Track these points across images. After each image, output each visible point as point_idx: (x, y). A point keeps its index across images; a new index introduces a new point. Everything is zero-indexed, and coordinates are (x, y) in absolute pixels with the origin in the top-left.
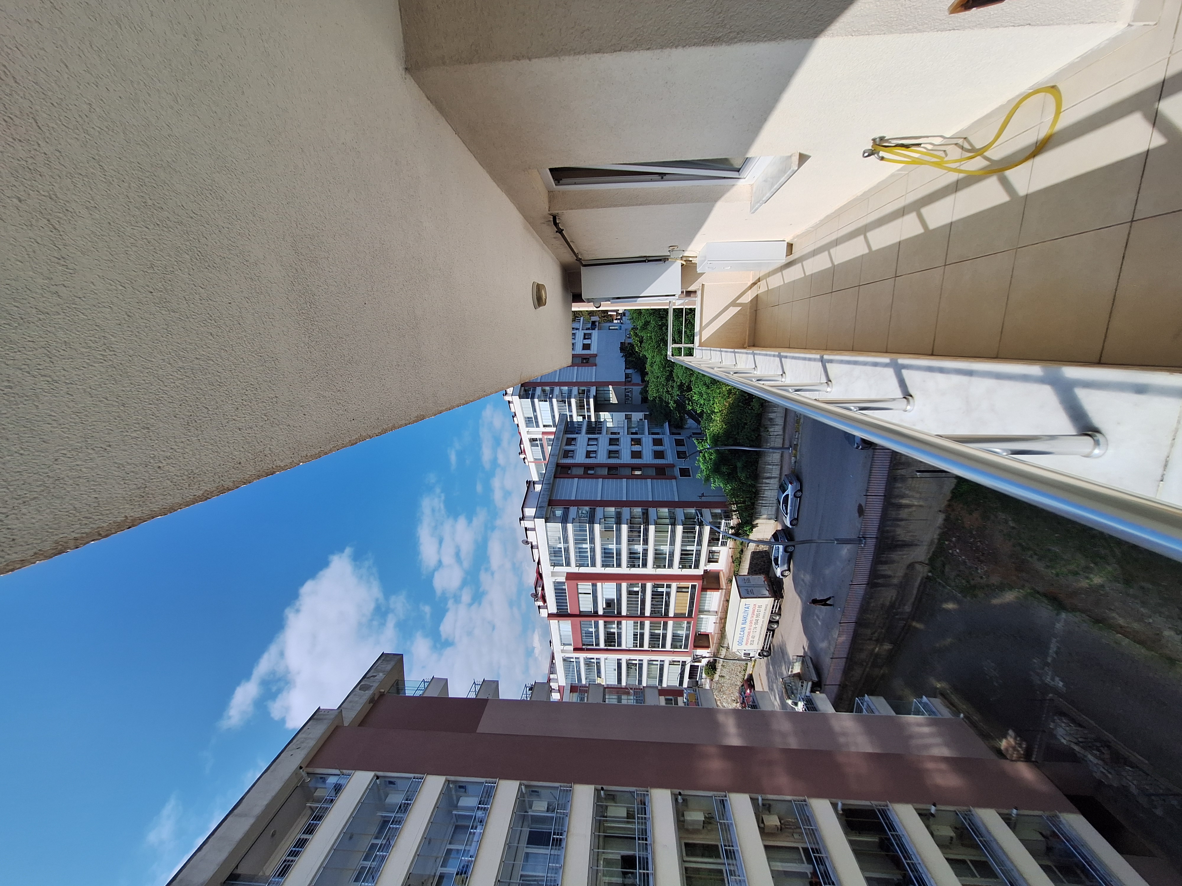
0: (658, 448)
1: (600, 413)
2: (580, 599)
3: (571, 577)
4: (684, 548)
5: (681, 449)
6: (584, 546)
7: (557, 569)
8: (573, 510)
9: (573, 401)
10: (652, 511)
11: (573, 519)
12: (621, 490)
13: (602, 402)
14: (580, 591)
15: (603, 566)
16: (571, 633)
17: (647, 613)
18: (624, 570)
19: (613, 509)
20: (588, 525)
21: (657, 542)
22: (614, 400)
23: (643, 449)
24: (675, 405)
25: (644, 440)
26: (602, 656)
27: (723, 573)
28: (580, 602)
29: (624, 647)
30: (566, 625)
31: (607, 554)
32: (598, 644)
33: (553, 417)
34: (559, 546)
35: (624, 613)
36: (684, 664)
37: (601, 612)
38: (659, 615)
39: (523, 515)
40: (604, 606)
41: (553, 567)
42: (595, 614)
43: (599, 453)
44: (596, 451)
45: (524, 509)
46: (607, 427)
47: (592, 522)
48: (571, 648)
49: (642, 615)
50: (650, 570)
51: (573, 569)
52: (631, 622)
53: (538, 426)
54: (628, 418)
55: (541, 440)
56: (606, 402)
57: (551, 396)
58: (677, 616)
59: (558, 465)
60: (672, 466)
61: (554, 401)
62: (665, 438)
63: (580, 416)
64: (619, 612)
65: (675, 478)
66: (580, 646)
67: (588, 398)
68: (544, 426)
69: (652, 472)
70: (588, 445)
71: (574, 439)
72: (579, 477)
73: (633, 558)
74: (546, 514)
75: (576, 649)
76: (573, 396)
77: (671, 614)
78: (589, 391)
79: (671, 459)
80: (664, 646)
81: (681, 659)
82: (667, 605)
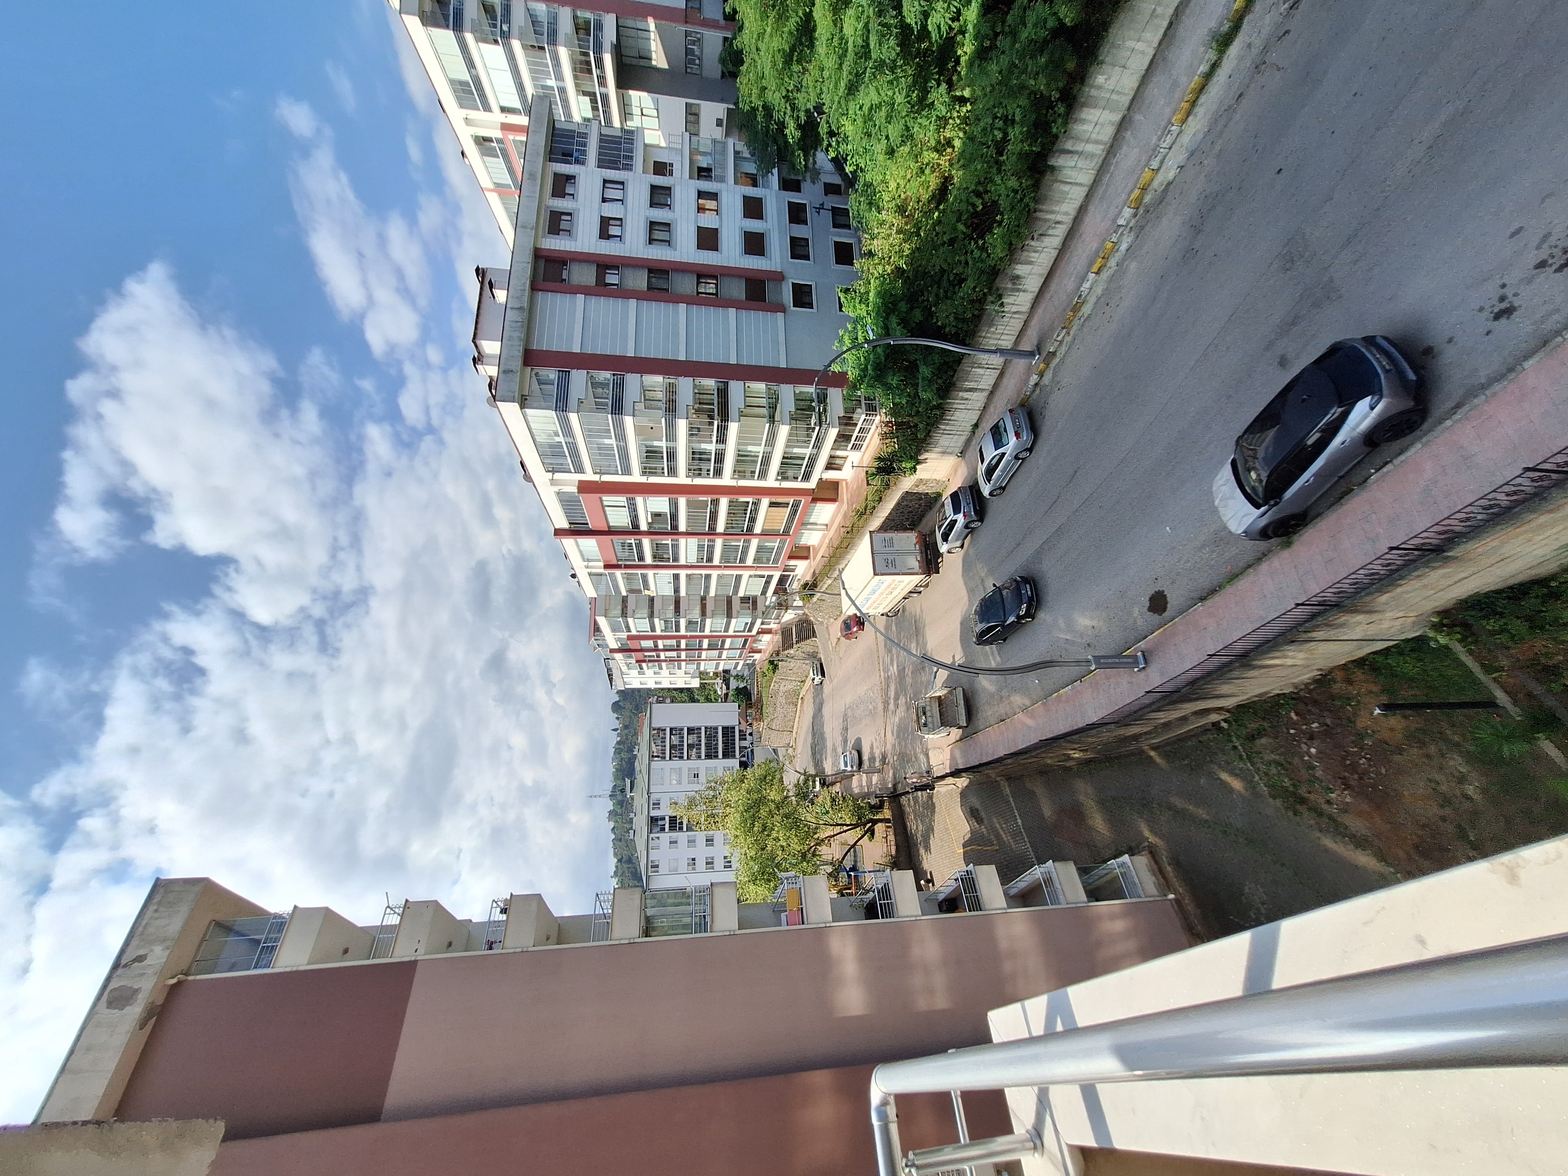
0: (754, 225)
1: (631, 92)
2: (608, 513)
3: (585, 487)
4: (788, 450)
5: (800, 231)
6: (607, 441)
7: (557, 476)
8: (579, 378)
9: (563, 53)
10: (736, 388)
11: (580, 401)
12: (676, 334)
13: (634, 62)
14: (605, 503)
15: (644, 473)
16: (597, 549)
17: (721, 527)
18: (682, 478)
19: (659, 379)
20: (610, 416)
21: (740, 440)
22: (659, 60)
23: (721, 225)
24: (798, 134)
25: (724, 198)
26: (650, 573)
27: (847, 483)
28: (609, 517)
29: (682, 562)
30: (589, 544)
31: (651, 454)
32: (641, 558)
33: (520, 87)
34: (557, 439)
35: (682, 528)
36: (770, 577)
37: (644, 527)
38: (738, 531)
39: (479, 353)
40: (650, 520)
41: (551, 474)
42: (635, 530)
43: (629, 224)
44: (621, 219)
45: (478, 342)
46: (646, 145)
47: (618, 408)
48: (602, 564)
49: (712, 531)
50: (727, 479)
51: (590, 476)
52: (693, 542)
53: (487, 108)
54: (692, 116)
55: (499, 141)
56: (642, 62)
57: (505, 28)
58: (765, 534)
59: (538, 255)
60: (779, 277)
61: (516, 44)
62: (768, 198)
63: (585, 94)
64: (675, 527)
65: (782, 309)
66: (615, 562)
67: (598, 49)
68: (503, 110)
69: (737, 290)
70: (604, 200)
71: (570, 178)
72: (587, 291)
73: (697, 458)
74: (521, 388)
75: (607, 566)
76: (561, 37)
77: (758, 529)
78: (599, 26)
79: (778, 260)
80: (742, 560)
81: (766, 573)
82: (753, 520)
